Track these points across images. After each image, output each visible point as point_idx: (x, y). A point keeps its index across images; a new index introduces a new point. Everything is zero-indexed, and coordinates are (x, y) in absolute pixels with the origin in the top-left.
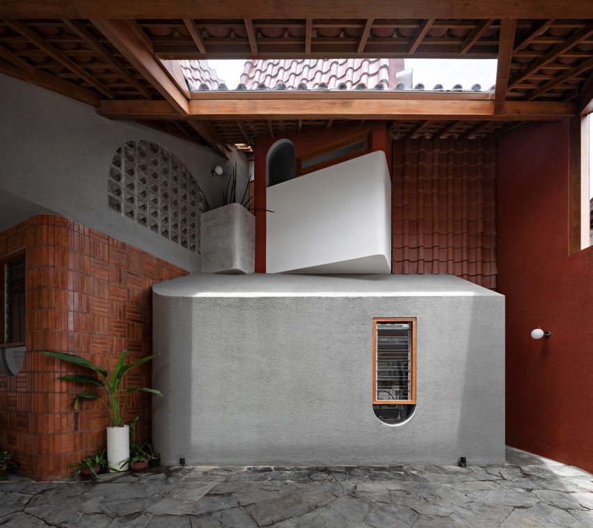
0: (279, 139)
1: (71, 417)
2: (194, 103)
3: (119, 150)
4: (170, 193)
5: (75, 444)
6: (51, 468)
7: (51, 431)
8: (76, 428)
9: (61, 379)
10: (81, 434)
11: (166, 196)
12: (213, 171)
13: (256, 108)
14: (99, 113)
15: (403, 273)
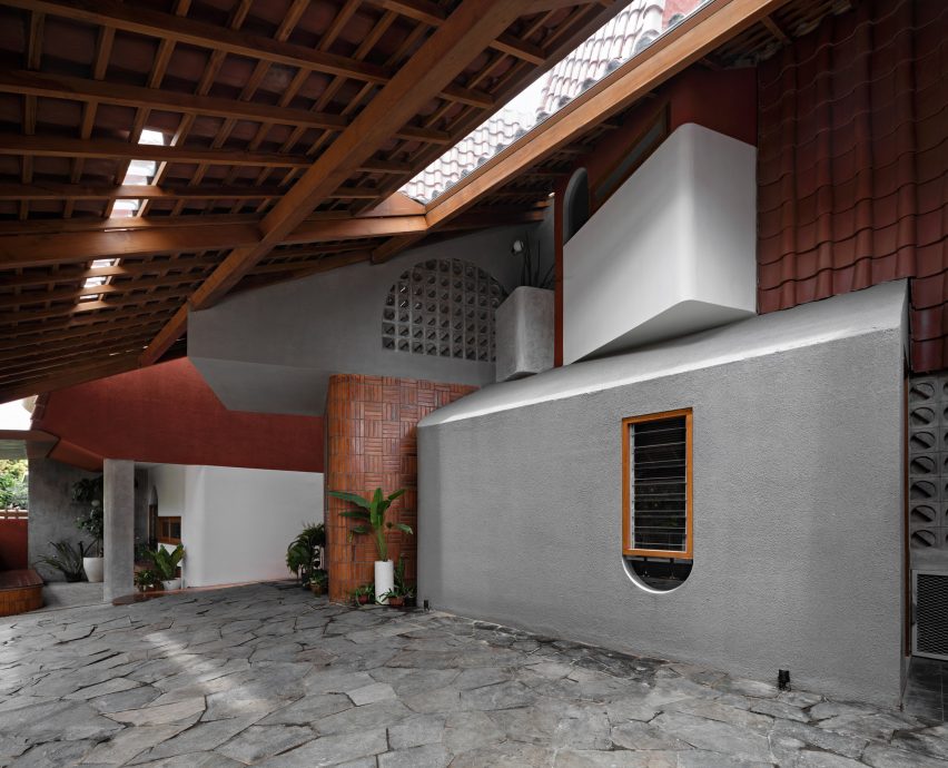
0: (572, 174)
1: (349, 548)
2: (429, 215)
3: (393, 289)
4: (451, 304)
5: (352, 574)
6: (336, 591)
7: (336, 559)
8: (353, 559)
9: (342, 515)
10: (357, 565)
11: (445, 311)
12: (513, 250)
13: (478, 189)
14: (373, 263)
15: (781, 308)
